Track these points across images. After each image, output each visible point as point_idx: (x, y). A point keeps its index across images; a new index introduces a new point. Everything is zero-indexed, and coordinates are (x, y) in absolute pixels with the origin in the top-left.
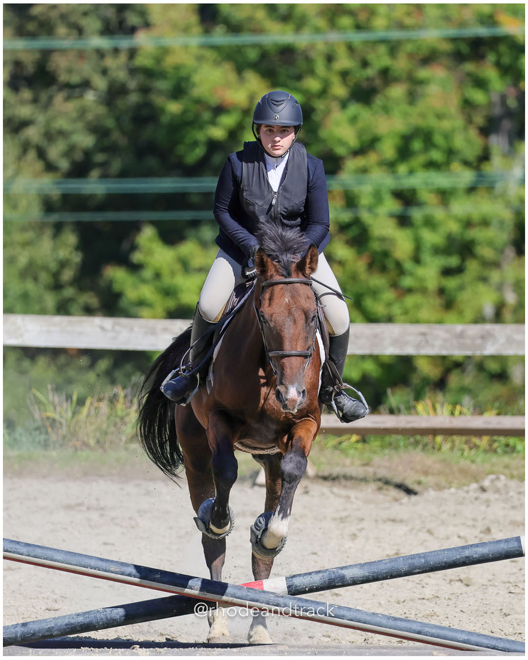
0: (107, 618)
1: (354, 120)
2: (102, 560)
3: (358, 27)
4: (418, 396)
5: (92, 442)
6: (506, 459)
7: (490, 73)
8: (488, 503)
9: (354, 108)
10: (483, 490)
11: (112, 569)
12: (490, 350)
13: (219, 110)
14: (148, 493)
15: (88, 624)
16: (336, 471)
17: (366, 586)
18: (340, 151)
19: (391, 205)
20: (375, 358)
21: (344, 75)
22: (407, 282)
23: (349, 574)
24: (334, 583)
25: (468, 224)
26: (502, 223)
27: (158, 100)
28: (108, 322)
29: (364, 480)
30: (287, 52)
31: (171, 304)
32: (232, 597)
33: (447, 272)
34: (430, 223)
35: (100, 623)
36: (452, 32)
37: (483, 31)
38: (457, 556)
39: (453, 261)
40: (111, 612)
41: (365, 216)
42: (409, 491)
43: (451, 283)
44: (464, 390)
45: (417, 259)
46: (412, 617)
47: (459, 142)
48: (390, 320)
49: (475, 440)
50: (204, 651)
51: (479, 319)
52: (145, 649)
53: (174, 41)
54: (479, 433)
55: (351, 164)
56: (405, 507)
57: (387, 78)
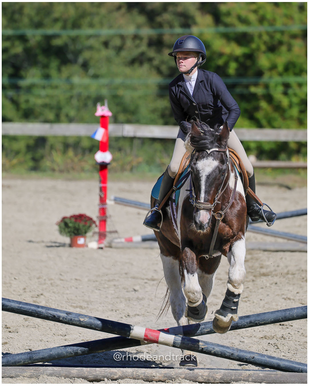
4: (291, 155)
13: (221, 55)
19: (280, 89)
21: (265, 43)
29: (272, 185)
34: (295, 95)
36: (303, 27)
42: (289, 188)
45: (291, 106)
48: (279, 128)
56: (288, 194)
57: (281, 43)
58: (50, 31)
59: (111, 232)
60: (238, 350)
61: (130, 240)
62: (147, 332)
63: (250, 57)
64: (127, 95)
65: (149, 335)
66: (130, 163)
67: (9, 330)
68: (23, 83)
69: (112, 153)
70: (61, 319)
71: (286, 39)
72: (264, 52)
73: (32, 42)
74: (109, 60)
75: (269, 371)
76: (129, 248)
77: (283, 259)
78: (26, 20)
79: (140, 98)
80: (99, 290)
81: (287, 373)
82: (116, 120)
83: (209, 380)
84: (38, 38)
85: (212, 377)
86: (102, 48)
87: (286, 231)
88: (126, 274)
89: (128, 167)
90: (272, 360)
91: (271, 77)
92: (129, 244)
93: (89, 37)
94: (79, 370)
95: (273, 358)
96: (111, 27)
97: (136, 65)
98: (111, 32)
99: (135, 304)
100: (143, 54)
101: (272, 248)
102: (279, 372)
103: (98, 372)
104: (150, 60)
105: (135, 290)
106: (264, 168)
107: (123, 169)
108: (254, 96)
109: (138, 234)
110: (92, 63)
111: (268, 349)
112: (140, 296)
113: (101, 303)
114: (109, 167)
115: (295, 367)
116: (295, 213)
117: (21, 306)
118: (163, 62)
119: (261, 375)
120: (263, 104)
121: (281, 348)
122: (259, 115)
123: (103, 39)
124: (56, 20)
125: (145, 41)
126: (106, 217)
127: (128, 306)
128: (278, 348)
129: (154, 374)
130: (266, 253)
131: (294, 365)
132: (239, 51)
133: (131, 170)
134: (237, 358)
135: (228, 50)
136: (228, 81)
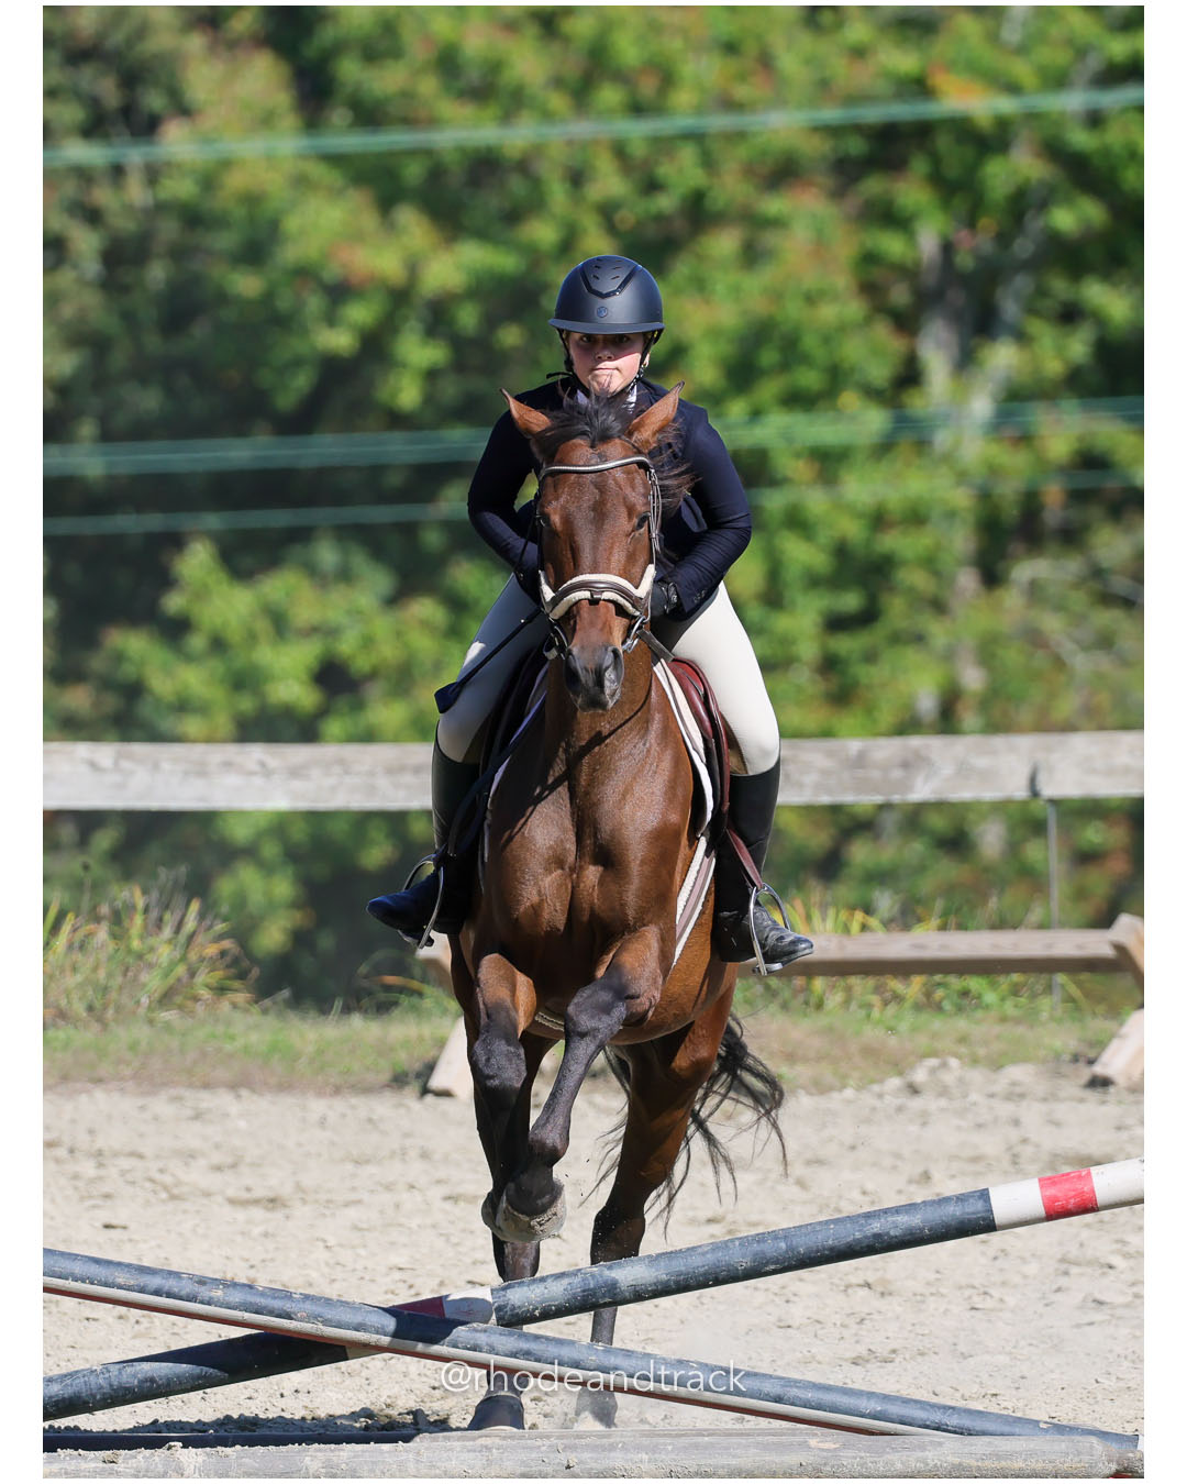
0: (111, 1385)
2: (97, 1261)
3: (637, 109)
5: (79, 1008)
6: (962, 1024)
7: (912, 192)
8: (924, 1119)
10: (914, 1090)
11: (120, 1280)
12: (921, 791)
14: (198, 1116)
15: (70, 1399)
17: (665, 1302)
23: (625, 1278)
24: (593, 1299)
25: (879, 520)
27: (213, 270)
28: (105, 753)
30: (485, 166)
32: (377, 1333)
33: (837, 624)
35: (98, 1397)
38: (855, 1234)
39: (850, 601)
40: (120, 1373)
43: (845, 644)
44: (879, 877)
47: (853, 350)
49: (895, 984)
50: (320, 1450)
51: (908, 725)
52: (194, 1450)
53: (245, 146)
132: (450, 266)
135: (382, 260)
136: (400, 449)
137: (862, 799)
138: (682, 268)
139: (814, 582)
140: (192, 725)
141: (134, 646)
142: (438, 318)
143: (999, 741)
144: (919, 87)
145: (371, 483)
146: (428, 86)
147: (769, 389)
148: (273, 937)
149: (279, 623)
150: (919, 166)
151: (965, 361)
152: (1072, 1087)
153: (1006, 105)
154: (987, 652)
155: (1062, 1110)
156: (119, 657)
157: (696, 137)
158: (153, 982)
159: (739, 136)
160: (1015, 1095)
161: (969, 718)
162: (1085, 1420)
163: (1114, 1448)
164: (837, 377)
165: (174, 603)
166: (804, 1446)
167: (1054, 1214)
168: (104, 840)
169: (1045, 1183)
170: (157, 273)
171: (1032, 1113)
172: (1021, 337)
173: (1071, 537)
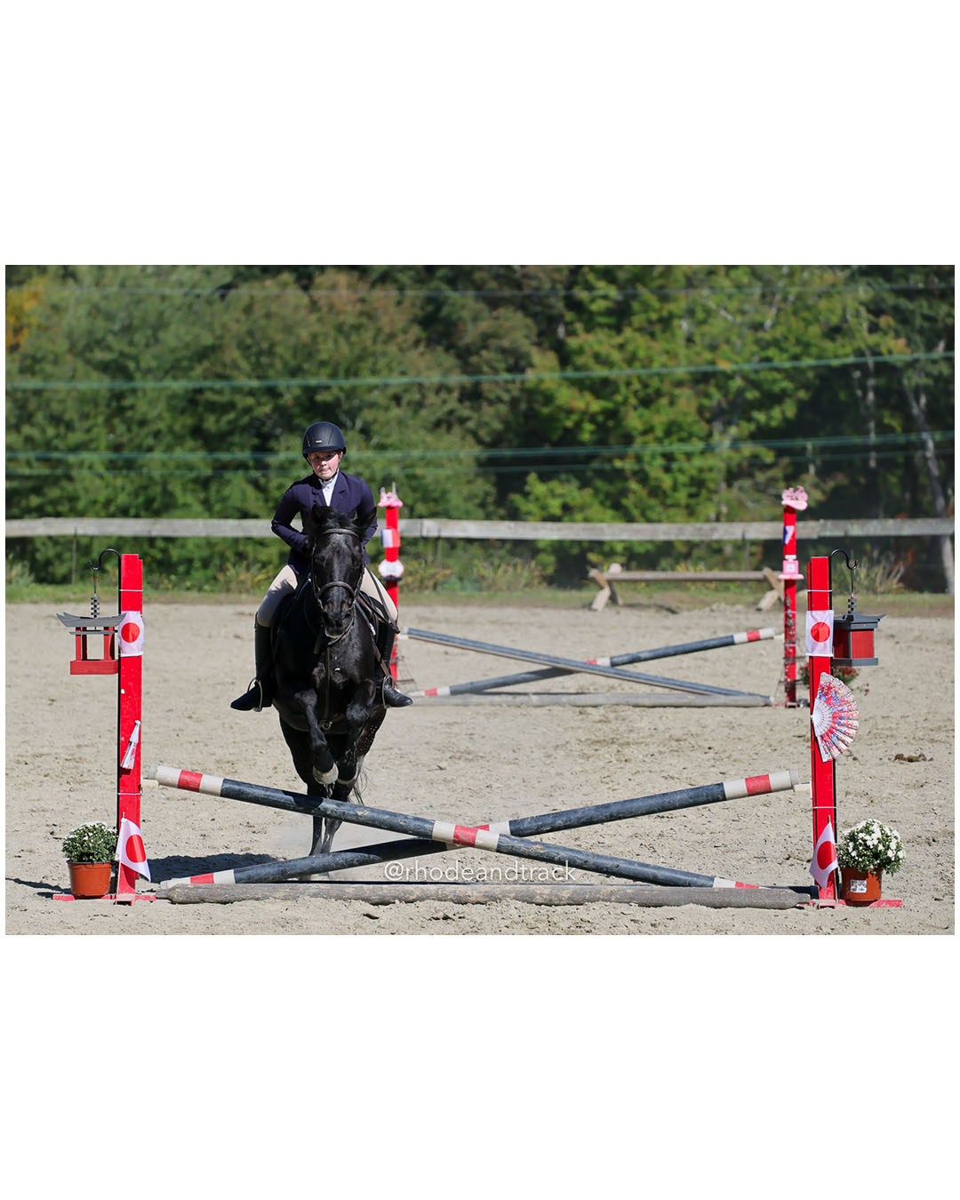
1: (641, 417)
3: (644, 367)
4: (677, 562)
5: (504, 588)
7: (713, 390)
8: (715, 618)
9: (641, 410)
10: (712, 611)
12: (716, 536)
13: (570, 412)
14: (534, 614)
16: (634, 601)
17: (651, 662)
18: (635, 433)
19: (660, 461)
20: (652, 542)
21: (636, 393)
22: (669, 501)
23: (643, 656)
24: (635, 660)
25: (701, 470)
26: (719, 470)
27: (537, 406)
28: (511, 524)
29: (647, 607)
30: (606, 382)
31: (544, 514)
33: (691, 496)
34: (681, 471)
36: (692, 369)
37: (709, 368)
38: (700, 646)
39: (694, 490)
41: (647, 467)
42: (673, 612)
43: (693, 501)
44: (700, 559)
45: (675, 488)
46: (676, 678)
47: (696, 429)
48: (659, 521)
49: (708, 585)
51: (708, 520)
53: (547, 376)
54: (710, 581)
55: (639, 440)
56: (671, 620)
57: (659, 394)
58: (313, 382)
59: (404, 681)
60: (594, 855)
61: (433, 693)
62: (457, 831)
63: (613, 414)
64: (428, 474)
65: (460, 836)
66: (433, 576)
67: (254, 829)
68: (272, 460)
69: (403, 563)
70: (329, 812)
71: (666, 387)
72: (635, 409)
73: (288, 399)
74: (400, 422)
75: (641, 885)
76: (431, 705)
77: (664, 719)
78: (279, 365)
79: (448, 478)
80: (387, 768)
81: (668, 888)
82: (412, 513)
83: (551, 900)
84: (297, 392)
85: (556, 895)
86: (393, 404)
87: (668, 675)
88: (427, 743)
89: (431, 583)
90: (646, 869)
91: (645, 443)
92: (433, 699)
93: (371, 389)
94: (357, 888)
95: (647, 866)
96: (403, 373)
97: (444, 428)
98: (405, 380)
99: (440, 788)
100: (451, 412)
101: (647, 702)
102: (654, 886)
103: (385, 891)
104: (462, 421)
105: (441, 769)
106: (635, 581)
107: (422, 586)
108: (619, 474)
109: (446, 685)
110: (376, 427)
111: (640, 852)
112: (449, 778)
113: (389, 788)
114: (400, 583)
115: (680, 879)
116: (681, 649)
117: (268, 793)
118: (481, 424)
119: (629, 891)
120: (634, 485)
121: (659, 851)
122: (628, 502)
123: (391, 391)
124: (323, 364)
125: (456, 394)
126: (397, 658)
127: (431, 792)
128: (655, 851)
129: (469, 893)
130: (638, 709)
131: (678, 876)
132: (596, 406)
133: (435, 587)
134: (594, 867)
135: (580, 404)
136: (581, 451)
137: (696, 538)
138: (652, 408)
139: (685, 485)
140: (530, 518)
141: (516, 498)
142: (592, 419)
143: (735, 524)
144: (713, 363)
145: (575, 460)
146: (591, 362)
147: (674, 438)
148: (550, 570)
149: (553, 494)
150: (713, 381)
151: (724, 432)
152: (752, 610)
153: (734, 367)
154: (728, 503)
155: (750, 616)
156: (512, 502)
157: (658, 374)
158: (523, 581)
159: (668, 375)
160: (738, 612)
161: (723, 519)
162: (756, 692)
163: (764, 699)
164: (691, 435)
165: (527, 488)
166: (686, 698)
167: (750, 641)
168: (508, 546)
169: (748, 634)
170: (523, 406)
171: (742, 617)
172: (737, 425)
173: (751, 475)
